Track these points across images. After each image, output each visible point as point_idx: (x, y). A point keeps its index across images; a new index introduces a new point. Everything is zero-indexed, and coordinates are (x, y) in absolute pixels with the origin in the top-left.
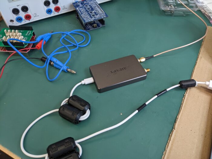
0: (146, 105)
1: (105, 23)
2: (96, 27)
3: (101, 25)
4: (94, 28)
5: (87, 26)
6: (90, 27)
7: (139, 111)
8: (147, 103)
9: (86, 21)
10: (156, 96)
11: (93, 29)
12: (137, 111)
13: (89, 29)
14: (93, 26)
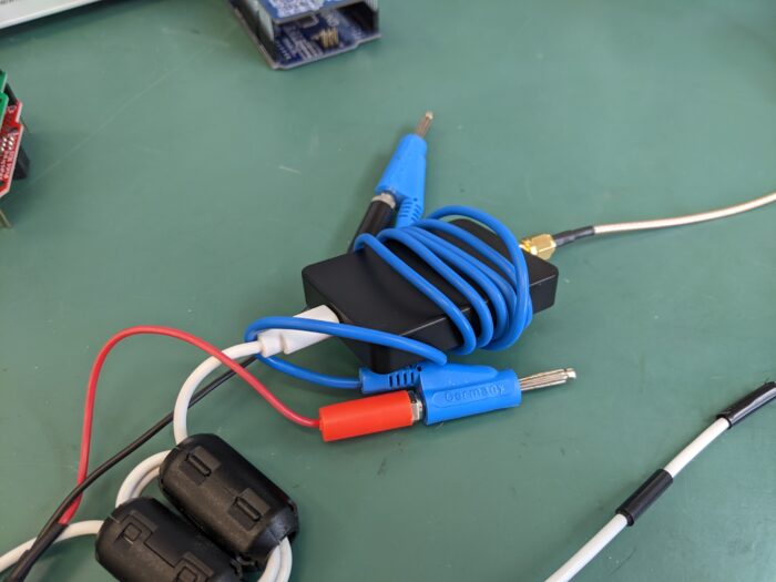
0: (671, 480)
1: (382, 21)
2: (336, 47)
3: (358, 37)
4: (323, 49)
5: (286, 41)
6: (301, 45)
7: (631, 523)
8: (674, 469)
9: (282, 14)
10: (722, 425)
11: (320, 55)
12: (620, 522)
13: (297, 58)
14: (319, 43)
